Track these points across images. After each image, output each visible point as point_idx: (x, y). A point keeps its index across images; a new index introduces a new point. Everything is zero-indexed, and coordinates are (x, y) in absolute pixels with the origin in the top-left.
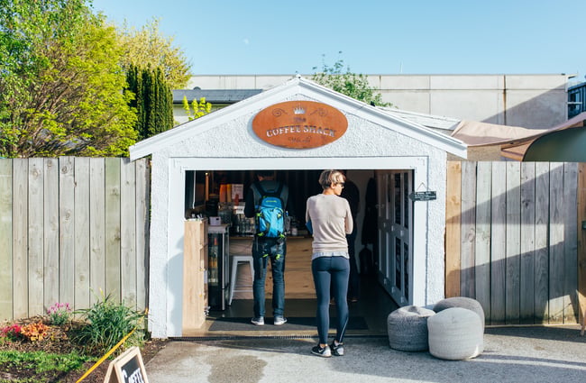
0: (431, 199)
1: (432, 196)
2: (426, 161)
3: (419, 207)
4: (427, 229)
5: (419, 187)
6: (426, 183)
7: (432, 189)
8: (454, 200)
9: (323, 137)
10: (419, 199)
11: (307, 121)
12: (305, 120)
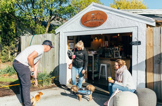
0: (139, 44)
1: (139, 43)
2: (137, 28)
3: (134, 47)
4: (138, 57)
5: (134, 40)
6: (137, 38)
7: (139, 40)
8: (150, 44)
9: (100, 22)
10: (134, 45)
11: (95, 18)
12: (94, 17)
